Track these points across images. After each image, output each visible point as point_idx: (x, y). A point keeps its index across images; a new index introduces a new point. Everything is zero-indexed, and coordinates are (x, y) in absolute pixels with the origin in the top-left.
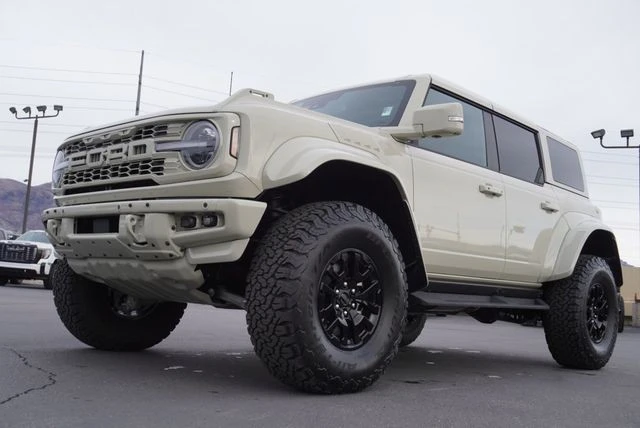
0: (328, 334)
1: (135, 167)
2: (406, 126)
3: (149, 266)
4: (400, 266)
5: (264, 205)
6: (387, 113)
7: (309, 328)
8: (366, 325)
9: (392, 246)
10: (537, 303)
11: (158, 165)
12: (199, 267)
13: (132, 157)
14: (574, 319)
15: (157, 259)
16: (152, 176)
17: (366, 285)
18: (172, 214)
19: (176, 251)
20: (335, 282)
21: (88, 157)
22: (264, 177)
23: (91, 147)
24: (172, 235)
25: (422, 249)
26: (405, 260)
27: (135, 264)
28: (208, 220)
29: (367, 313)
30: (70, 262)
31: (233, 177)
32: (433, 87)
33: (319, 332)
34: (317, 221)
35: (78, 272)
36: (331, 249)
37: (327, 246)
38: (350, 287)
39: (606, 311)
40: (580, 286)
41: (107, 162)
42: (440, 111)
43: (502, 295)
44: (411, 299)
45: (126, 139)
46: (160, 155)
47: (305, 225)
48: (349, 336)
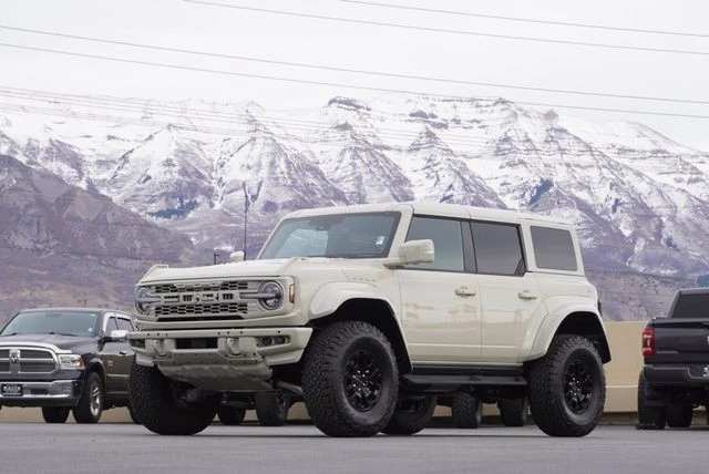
0: (350, 402)
1: (224, 307)
2: (393, 258)
3: (236, 368)
4: (393, 359)
5: (311, 330)
6: (380, 242)
7: (340, 398)
8: (372, 397)
9: (387, 346)
10: (517, 380)
11: (243, 307)
12: (271, 367)
13: (221, 300)
14: (549, 393)
15: (245, 363)
16: (240, 314)
17: (371, 372)
18: (257, 337)
19: (259, 358)
20: (352, 371)
21: (181, 297)
22: (310, 313)
23: (182, 290)
24: (257, 349)
25: (407, 345)
26: (396, 355)
27: (225, 367)
28: (280, 340)
29: (373, 390)
30: (160, 368)
31: (291, 315)
32: (414, 215)
33: (346, 401)
34: (341, 336)
35: (166, 374)
36: (349, 351)
37: (348, 350)
38: (362, 374)
39: (590, 385)
40: (555, 363)
41: (200, 302)
42: (417, 247)
43: (480, 374)
44: (402, 380)
45: (216, 289)
46: (244, 301)
47: (334, 339)
48: (363, 403)
